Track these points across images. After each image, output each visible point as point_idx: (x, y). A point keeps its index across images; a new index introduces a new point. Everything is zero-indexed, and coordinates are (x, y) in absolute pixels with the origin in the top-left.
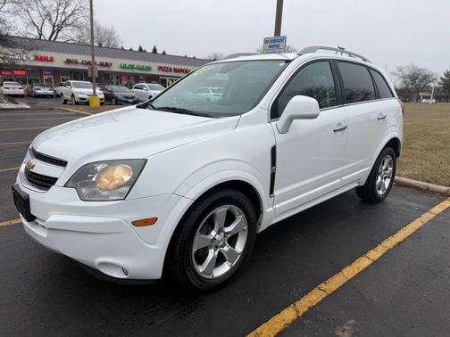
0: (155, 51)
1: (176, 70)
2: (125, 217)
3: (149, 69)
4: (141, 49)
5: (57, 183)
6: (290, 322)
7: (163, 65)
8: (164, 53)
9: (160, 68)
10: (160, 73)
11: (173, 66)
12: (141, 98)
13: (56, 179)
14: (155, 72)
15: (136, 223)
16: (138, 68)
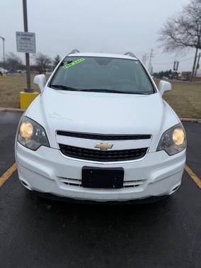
13: (146, 149)
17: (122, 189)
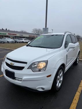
0: (6, 29)
1: (13, 34)
2: (45, 75)
3: (6, 34)
4: (2, 29)
5: (25, 68)
6: (79, 95)
7: (9, 33)
8: (9, 30)
9: (9, 34)
10: (9, 35)
11: (12, 33)
12: (5, 42)
13: (24, 67)
14: (7, 35)
15: (48, 77)
16: (3, 34)
17: (15, 80)
